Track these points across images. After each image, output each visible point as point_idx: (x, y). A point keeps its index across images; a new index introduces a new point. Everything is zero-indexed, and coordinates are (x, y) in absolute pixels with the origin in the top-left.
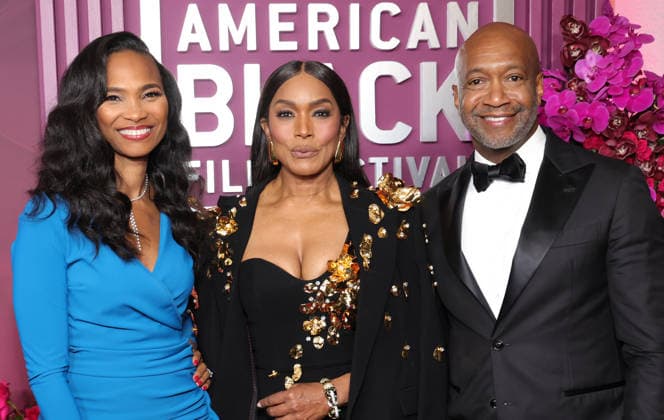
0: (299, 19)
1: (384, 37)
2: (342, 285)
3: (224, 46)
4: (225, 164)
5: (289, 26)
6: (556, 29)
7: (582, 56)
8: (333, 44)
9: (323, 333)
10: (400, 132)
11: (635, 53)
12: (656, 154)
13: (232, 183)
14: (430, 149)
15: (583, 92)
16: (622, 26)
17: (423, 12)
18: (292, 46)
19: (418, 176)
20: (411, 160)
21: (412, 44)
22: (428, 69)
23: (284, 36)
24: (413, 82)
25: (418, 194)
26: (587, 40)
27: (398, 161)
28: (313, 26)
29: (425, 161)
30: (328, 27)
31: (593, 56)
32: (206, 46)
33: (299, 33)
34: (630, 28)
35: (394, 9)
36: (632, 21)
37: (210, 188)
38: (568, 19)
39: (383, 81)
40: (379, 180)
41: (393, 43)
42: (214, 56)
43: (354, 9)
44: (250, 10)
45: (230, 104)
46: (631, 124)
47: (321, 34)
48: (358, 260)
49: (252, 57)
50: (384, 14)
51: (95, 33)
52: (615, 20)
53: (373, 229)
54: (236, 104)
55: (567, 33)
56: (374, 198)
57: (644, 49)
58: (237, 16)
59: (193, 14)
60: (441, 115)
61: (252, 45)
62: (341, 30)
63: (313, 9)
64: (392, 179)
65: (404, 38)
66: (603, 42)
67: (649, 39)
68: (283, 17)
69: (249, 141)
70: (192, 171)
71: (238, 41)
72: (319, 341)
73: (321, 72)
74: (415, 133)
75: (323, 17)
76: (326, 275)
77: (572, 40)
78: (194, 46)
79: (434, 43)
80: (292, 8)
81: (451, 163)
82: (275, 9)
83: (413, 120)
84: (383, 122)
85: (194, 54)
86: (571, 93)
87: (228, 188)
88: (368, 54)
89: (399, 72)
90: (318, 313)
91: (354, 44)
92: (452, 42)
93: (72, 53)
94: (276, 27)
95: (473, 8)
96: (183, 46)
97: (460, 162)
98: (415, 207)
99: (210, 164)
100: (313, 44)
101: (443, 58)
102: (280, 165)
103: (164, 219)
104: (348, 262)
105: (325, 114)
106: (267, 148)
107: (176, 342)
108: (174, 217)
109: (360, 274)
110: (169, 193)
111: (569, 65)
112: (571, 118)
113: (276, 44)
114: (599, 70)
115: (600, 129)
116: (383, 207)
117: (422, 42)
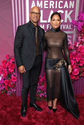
0: (48, 3)
1: (60, 6)
5: (47, 5)
8: (53, 7)
10: (62, 21)
17: (66, 2)
18: (47, 7)
20: (63, 25)
21: (64, 8)
22: (66, 11)
23: (46, 6)
24: (64, 13)
28: (51, 4)
29: (65, 25)
30: (53, 5)
33: (48, 6)
35: (62, 2)
43: (56, 2)
44: (42, 2)
49: (42, 9)
50: (61, 3)
58: (40, 3)
59: (33, 2)
60: (68, 18)
61: (42, 7)
62: (54, 5)
63: (51, 2)
65: (63, 7)
68: (46, 3)
71: (40, 7)
74: (64, 21)
75: (52, 3)
79: (68, 8)
80: (47, 2)
82: (45, 2)
83: (64, 19)
88: (58, 9)
89: (62, 12)
91: (56, 7)
92: (70, 7)
95: (74, 2)
96: (32, 7)
100: (50, 7)
101: (69, 10)
113: (45, 7)
117: (66, 7)
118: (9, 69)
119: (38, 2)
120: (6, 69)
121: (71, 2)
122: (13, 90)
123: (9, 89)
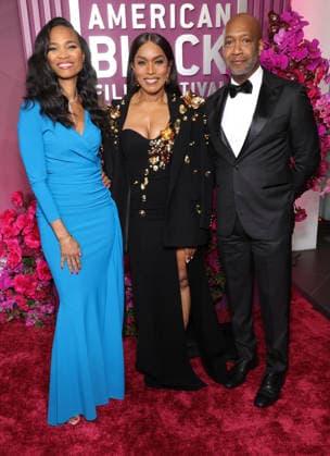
0: (146, 11)
1: (187, 22)
2: (166, 142)
3: (111, 26)
4: (114, 86)
5: (141, 16)
6: (266, 18)
7: (277, 32)
8: (163, 26)
9: (158, 164)
10: (194, 70)
11: (301, 30)
12: (306, 80)
13: (117, 95)
14: (208, 78)
15: (277, 50)
16: (295, 17)
17: (205, 9)
18: (143, 26)
19: (202, 91)
20: (199, 84)
21: (200, 25)
22: (207, 38)
23: (139, 21)
24: (200, 44)
25: (203, 101)
26: (280, 23)
27: (193, 84)
28: (153, 16)
29: (205, 84)
30: (160, 17)
31: (282, 32)
32: (102, 27)
33: (146, 20)
34: (299, 18)
35: (191, 7)
36: (300, 14)
37: (107, 98)
38: (272, 13)
39: (186, 44)
40: (185, 93)
41: (191, 25)
42: (106, 32)
43: (172, 7)
44: (122, 8)
45: (114, 56)
46: (297, 65)
47: (157, 20)
48: (174, 131)
49: (124, 32)
50: (187, 9)
51: (48, 19)
52: (292, 14)
53: (181, 116)
54: (118, 56)
55: (271, 20)
56: (182, 102)
57: (305, 29)
58: (116, 11)
59: (95, 10)
60: (212, 62)
61: (124, 26)
62: (166, 18)
63: (153, 7)
64: (191, 93)
65: (196, 21)
66: (287, 25)
67: (306, 23)
68: (139, 11)
69: (125, 74)
70: (99, 90)
71: (117, 23)
72: (156, 168)
73: (158, 40)
75: (157, 11)
76: (160, 137)
77: (273, 23)
78: (96, 26)
79: (210, 25)
80: (142, 6)
81: (217, 85)
82: (135, 7)
83: (200, 64)
84: (186, 65)
85: (97, 31)
86: (272, 50)
87: (115, 98)
88: (179, 31)
89: (193, 40)
90: (156, 155)
91: (173, 25)
92: (218, 25)
93: (38, 29)
94: (135, 16)
95: (228, 6)
96: (91, 27)
97: (221, 84)
98: (201, 106)
99: (107, 87)
100: (153, 26)
101: (215, 32)
102: (140, 87)
103: (87, 112)
104: (170, 131)
105: (161, 62)
106: (135, 78)
107: (95, 169)
108: (91, 112)
109: (175, 137)
110: (89, 100)
111: (271, 36)
112: (271, 63)
113: (136, 26)
114: (284, 39)
115: (284, 67)
116: (186, 106)
117: (204, 25)
118: (28, 240)
119: (110, 7)
120: (16, 241)
121: (219, 6)
122: (43, 308)
123: (32, 306)
